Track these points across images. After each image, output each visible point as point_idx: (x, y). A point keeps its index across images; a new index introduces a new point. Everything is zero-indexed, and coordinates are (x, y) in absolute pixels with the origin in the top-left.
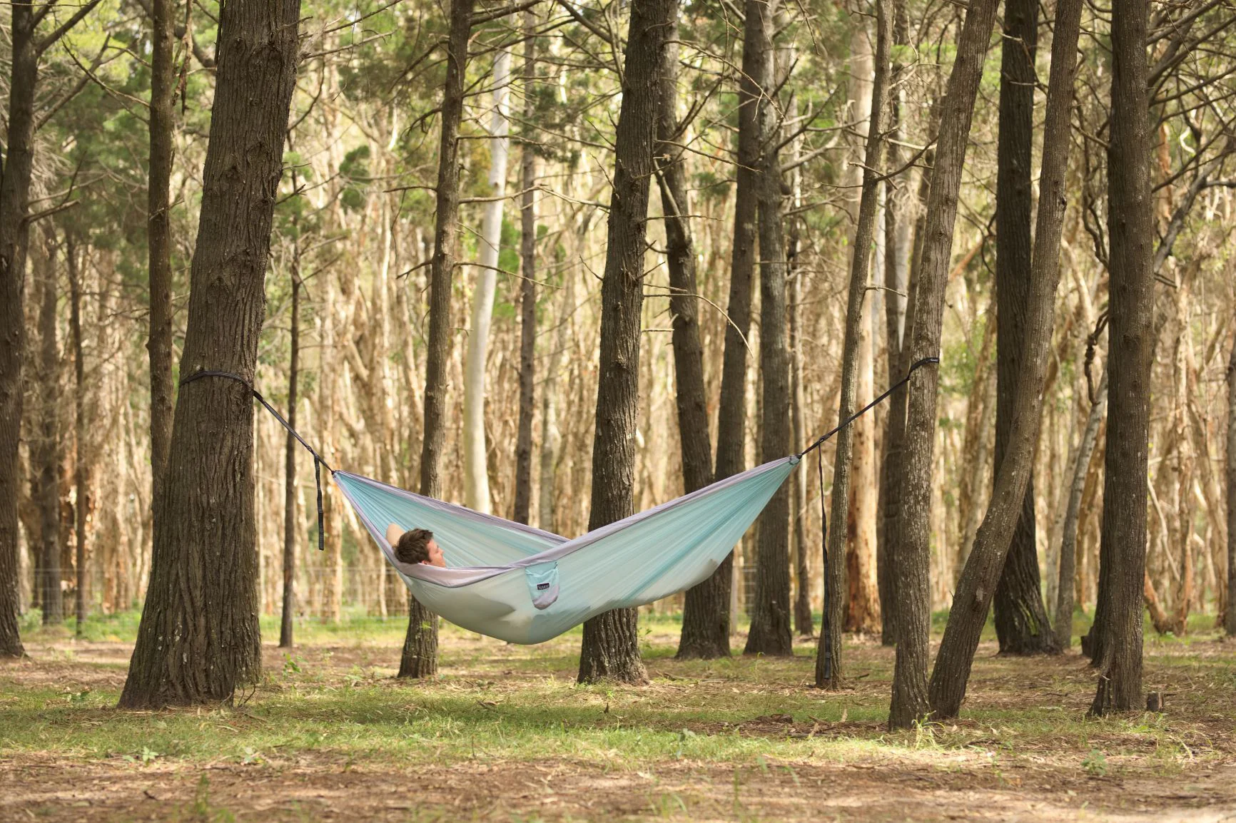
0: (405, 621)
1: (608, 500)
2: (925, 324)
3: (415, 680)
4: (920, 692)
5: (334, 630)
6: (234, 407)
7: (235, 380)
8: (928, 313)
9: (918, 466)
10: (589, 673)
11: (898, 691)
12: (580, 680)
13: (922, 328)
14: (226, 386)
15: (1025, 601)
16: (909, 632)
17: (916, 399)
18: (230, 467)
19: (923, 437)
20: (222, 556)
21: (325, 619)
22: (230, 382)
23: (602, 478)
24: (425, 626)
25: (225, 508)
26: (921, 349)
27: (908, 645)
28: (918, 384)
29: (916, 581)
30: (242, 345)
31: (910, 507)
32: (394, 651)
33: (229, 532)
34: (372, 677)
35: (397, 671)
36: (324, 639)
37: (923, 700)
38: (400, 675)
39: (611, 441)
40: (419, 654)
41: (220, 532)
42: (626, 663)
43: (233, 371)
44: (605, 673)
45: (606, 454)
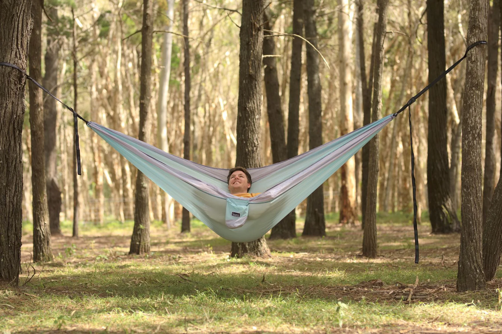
0: (132, 223)
1: (246, 153)
2: (478, 18)
3: (138, 256)
4: (478, 265)
5: (100, 228)
6: (13, 86)
7: (13, 68)
8: (479, 10)
9: (474, 114)
10: (237, 252)
11: (463, 265)
12: (232, 256)
13: (475, 21)
14: (7, 72)
15: (445, 206)
16: (470, 225)
17: (472, 69)
18: (11, 127)
19: (477, 95)
20: (7, 185)
21: (96, 222)
22: (9, 69)
23: (242, 141)
24: (141, 226)
25: (8, 153)
26: (475, 35)
27: (470, 234)
28: (473, 59)
29: (474, 191)
30: (17, 44)
31: (469, 142)
32: (127, 238)
33: (12, 169)
34: (115, 254)
35: (128, 250)
36: (94, 232)
37: (480, 271)
38: (130, 253)
39: (247, 119)
40: (140, 242)
41: (5, 170)
42: (258, 245)
43: (12, 62)
44: (247, 252)
45: (244, 127)
